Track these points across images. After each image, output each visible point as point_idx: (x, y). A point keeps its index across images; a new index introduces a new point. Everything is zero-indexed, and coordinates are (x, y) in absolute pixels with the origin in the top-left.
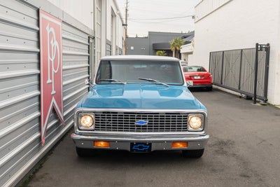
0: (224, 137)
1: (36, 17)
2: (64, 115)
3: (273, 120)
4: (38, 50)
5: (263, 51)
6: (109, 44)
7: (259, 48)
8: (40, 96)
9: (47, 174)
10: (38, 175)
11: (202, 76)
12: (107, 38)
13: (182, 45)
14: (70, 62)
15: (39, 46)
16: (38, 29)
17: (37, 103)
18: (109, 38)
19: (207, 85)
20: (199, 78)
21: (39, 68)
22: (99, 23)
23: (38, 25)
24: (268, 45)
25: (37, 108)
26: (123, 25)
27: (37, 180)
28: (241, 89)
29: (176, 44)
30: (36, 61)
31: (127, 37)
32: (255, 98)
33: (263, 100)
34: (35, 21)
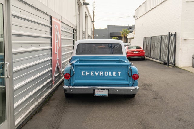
0: (147, 83)
1: (50, 21)
2: (62, 71)
3: (176, 75)
4: (51, 37)
5: (173, 36)
6: (84, 33)
7: (170, 35)
8: (52, 60)
9: (56, 98)
10: (52, 98)
11: (138, 51)
12: (83, 30)
13: (128, 33)
14: (64, 43)
15: (51, 35)
16: (51, 26)
17: (51, 63)
18: (84, 30)
19: (142, 57)
20: (137, 52)
21: (51, 46)
22: (79, 22)
23: (51, 24)
24: (176, 33)
25: (51, 66)
26: (92, 22)
27: (52, 100)
28: (161, 59)
29: (124, 33)
30: (50, 42)
31: (94, 29)
32: (169, 63)
33: (173, 64)
34: (49, 22)
